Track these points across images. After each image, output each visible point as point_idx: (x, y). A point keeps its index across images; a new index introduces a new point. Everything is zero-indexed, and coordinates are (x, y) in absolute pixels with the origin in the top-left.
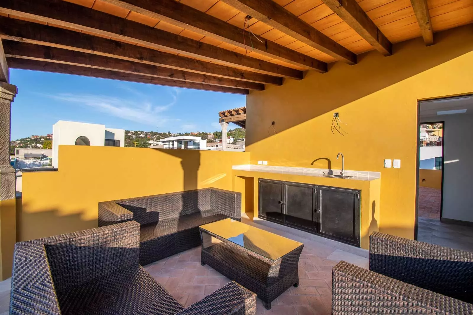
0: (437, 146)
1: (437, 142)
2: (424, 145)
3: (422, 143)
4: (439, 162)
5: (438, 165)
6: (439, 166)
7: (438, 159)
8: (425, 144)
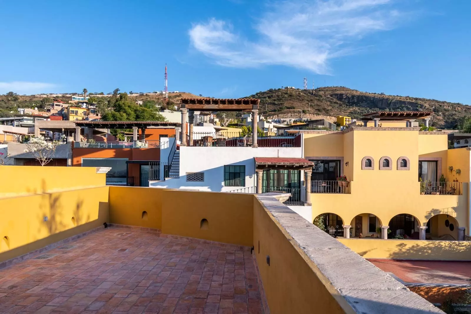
0: (227, 146)
1: (227, 141)
2: (209, 144)
3: (207, 141)
4: (230, 173)
5: (228, 178)
6: (230, 179)
7: (228, 167)
8: (211, 143)
